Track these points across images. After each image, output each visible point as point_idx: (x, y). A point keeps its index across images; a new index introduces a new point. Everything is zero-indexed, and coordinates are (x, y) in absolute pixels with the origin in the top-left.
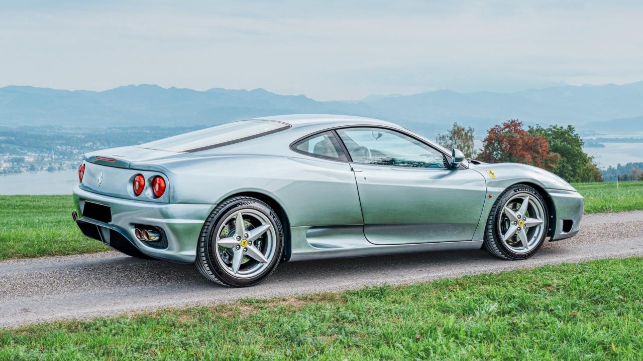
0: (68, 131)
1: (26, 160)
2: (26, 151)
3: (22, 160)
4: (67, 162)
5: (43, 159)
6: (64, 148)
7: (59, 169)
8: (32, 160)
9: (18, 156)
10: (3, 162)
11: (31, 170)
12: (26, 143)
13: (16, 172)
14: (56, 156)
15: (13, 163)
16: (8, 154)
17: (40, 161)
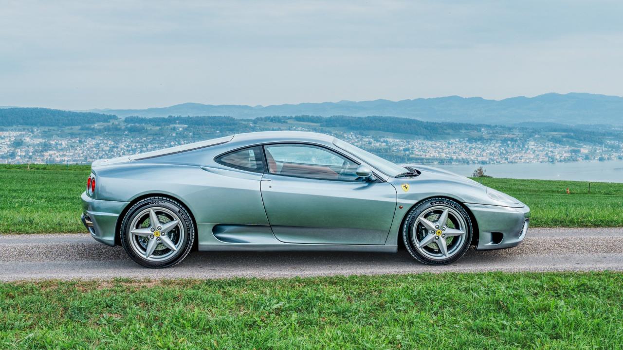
0: (616, 129)
1: (582, 151)
2: (582, 144)
3: (579, 151)
4: (615, 154)
5: (596, 151)
6: (613, 142)
7: (608, 159)
8: (586, 151)
9: (576, 148)
10: (563, 152)
11: (585, 159)
12: (582, 138)
13: (573, 160)
14: (606, 149)
15: (572, 153)
16: (568, 146)
17: (593, 153)
